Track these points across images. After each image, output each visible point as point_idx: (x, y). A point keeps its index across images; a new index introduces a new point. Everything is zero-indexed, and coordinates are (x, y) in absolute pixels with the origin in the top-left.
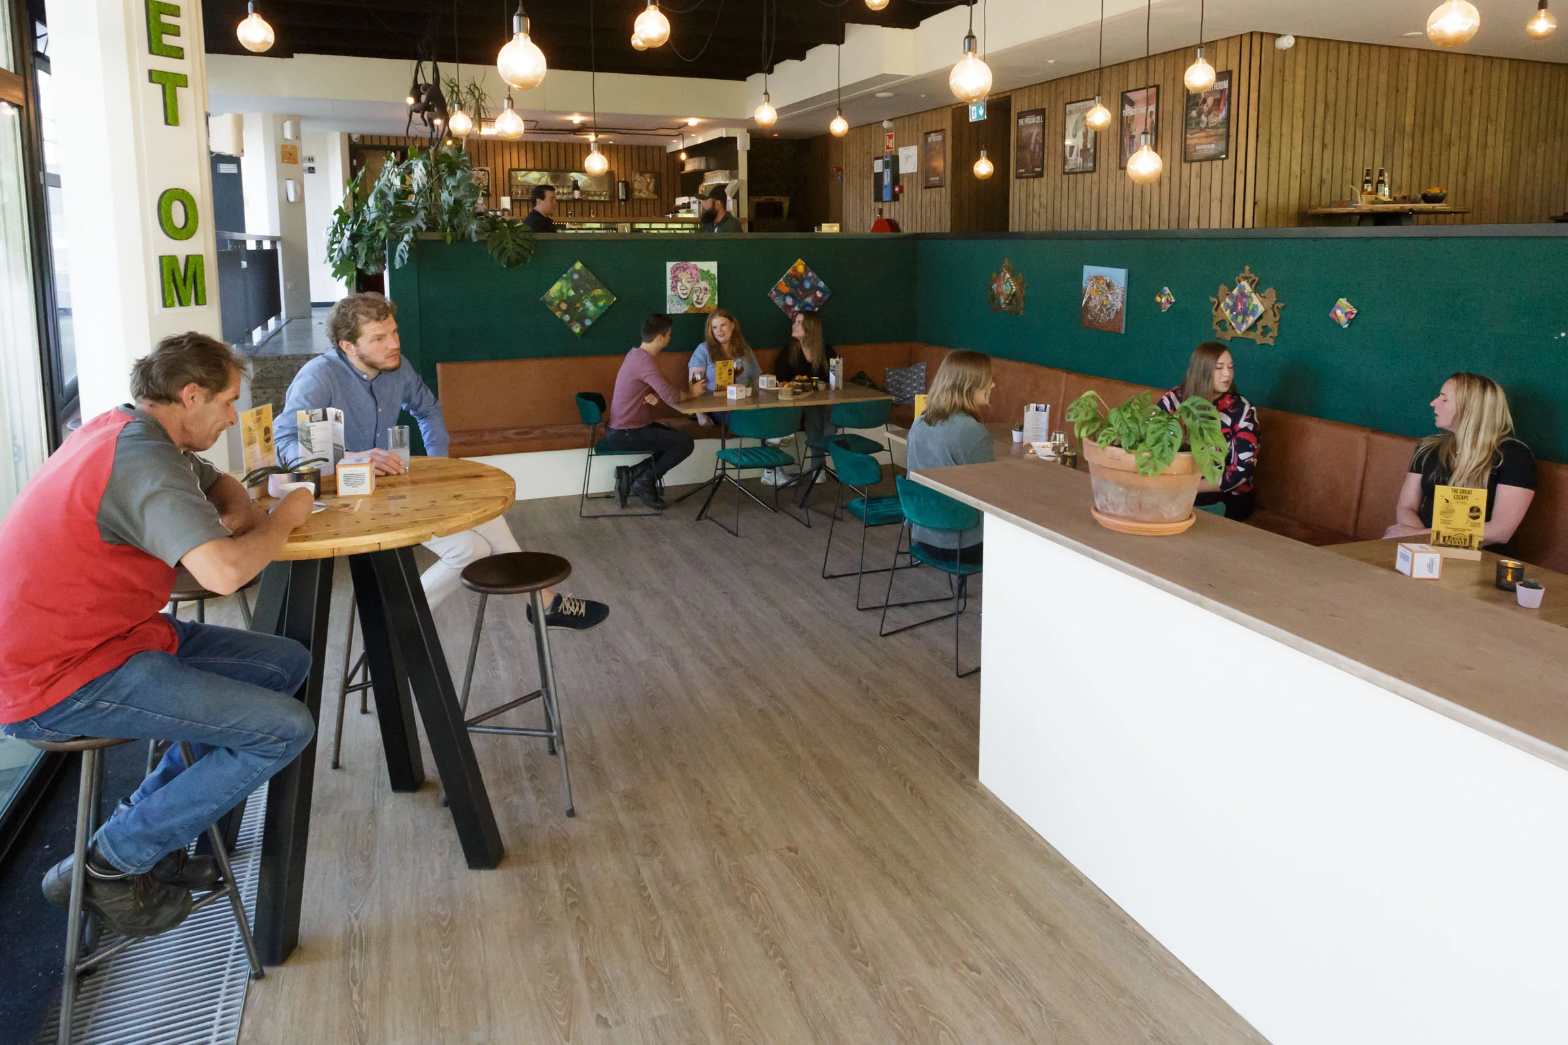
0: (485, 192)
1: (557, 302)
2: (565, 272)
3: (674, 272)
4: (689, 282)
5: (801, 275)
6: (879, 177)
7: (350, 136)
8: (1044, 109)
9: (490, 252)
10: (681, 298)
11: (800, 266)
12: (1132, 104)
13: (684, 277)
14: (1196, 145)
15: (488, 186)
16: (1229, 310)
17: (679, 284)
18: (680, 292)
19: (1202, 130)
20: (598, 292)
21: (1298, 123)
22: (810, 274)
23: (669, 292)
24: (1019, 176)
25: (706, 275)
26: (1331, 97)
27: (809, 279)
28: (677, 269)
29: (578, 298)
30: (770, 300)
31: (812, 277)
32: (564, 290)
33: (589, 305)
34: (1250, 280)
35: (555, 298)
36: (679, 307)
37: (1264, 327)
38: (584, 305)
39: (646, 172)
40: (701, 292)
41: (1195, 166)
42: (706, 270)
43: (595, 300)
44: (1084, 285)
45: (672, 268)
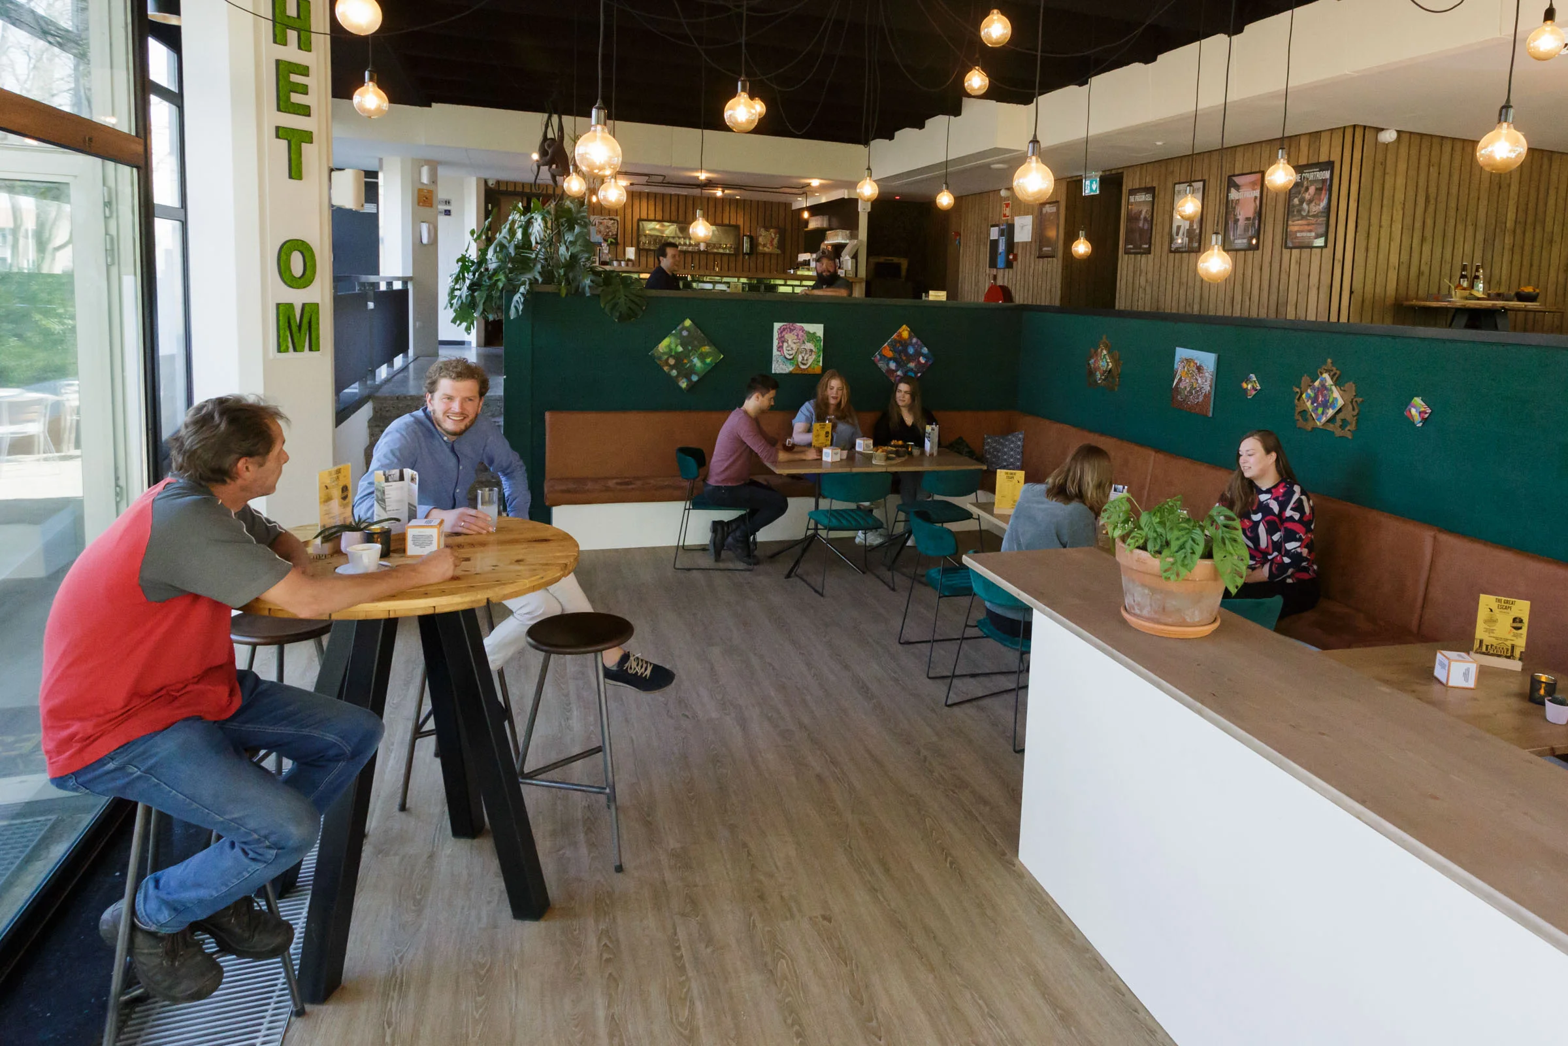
0: (613, 241)
1: (666, 357)
2: (675, 328)
3: (781, 332)
4: (795, 343)
5: (905, 340)
6: (994, 244)
7: (486, 182)
8: (1154, 188)
9: (602, 306)
10: (787, 359)
11: (905, 332)
12: (1237, 187)
13: (790, 337)
14: (1296, 232)
15: (617, 235)
16: (1310, 401)
17: (785, 345)
18: (785, 352)
19: (1303, 218)
20: (706, 349)
21: (1398, 216)
22: (914, 340)
23: (775, 352)
24: (1127, 252)
25: (812, 337)
26: (1433, 190)
27: (913, 345)
28: (784, 330)
29: (686, 355)
30: (874, 364)
31: (917, 342)
32: (673, 346)
33: (697, 362)
34: (1332, 373)
35: (664, 353)
36: (784, 367)
37: (1343, 420)
38: (692, 361)
39: (772, 227)
40: (806, 353)
41: (1295, 252)
42: (812, 332)
43: (702, 357)
44: (1176, 366)
45: (780, 329)
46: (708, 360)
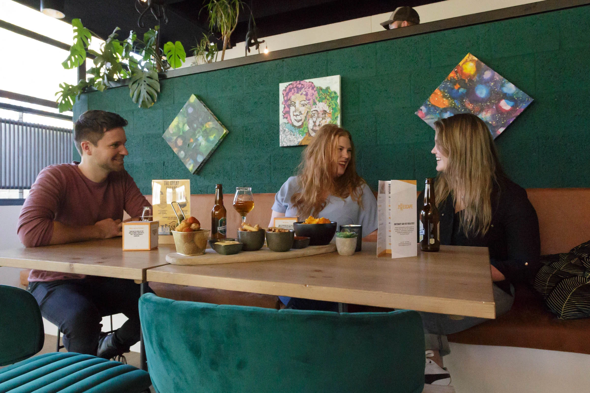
1: (175, 138)
2: (182, 107)
4: (304, 106)
5: (472, 78)
10: (295, 126)
11: (470, 64)
17: (292, 109)
18: (293, 118)
20: (210, 124)
22: (488, 74)
23: (282, 120)
27: (486, 83)
28: (290, 90)
29: (193, 132)
30: (420, 120)
32: (181, 126)
33: (201, 140)
35: (173, 134)
36: (292, 138)
38: (197, 140)
40: (318, 117)
42: (324, 88)
43: (206, 134)
45: (285, 90)
46: (212, 138)
